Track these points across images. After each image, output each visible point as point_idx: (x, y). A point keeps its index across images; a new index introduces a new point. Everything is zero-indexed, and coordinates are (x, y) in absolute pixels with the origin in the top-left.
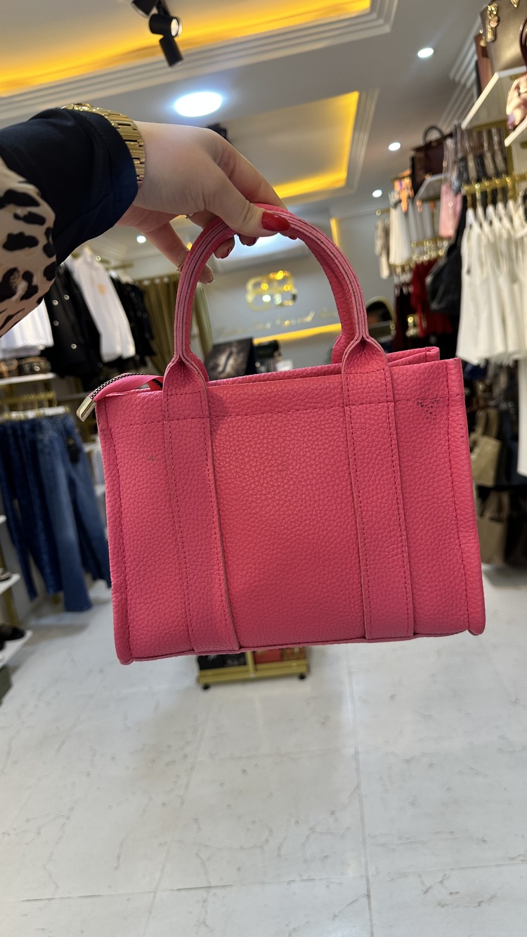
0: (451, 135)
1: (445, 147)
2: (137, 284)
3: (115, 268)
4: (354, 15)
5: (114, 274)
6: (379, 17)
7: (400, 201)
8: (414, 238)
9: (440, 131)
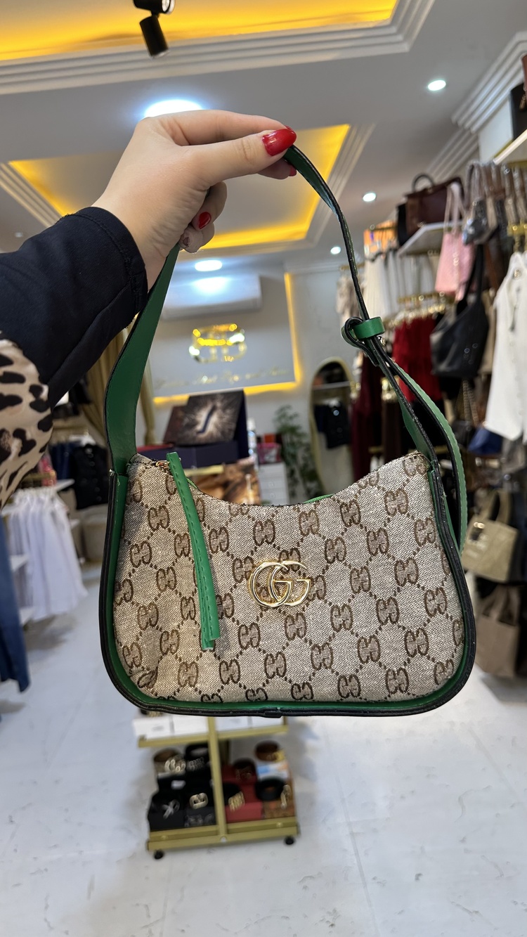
0: (457, 180)
1: (446, 194)
4: (371, 25)
6: (399, 31)
9: (431, 180)
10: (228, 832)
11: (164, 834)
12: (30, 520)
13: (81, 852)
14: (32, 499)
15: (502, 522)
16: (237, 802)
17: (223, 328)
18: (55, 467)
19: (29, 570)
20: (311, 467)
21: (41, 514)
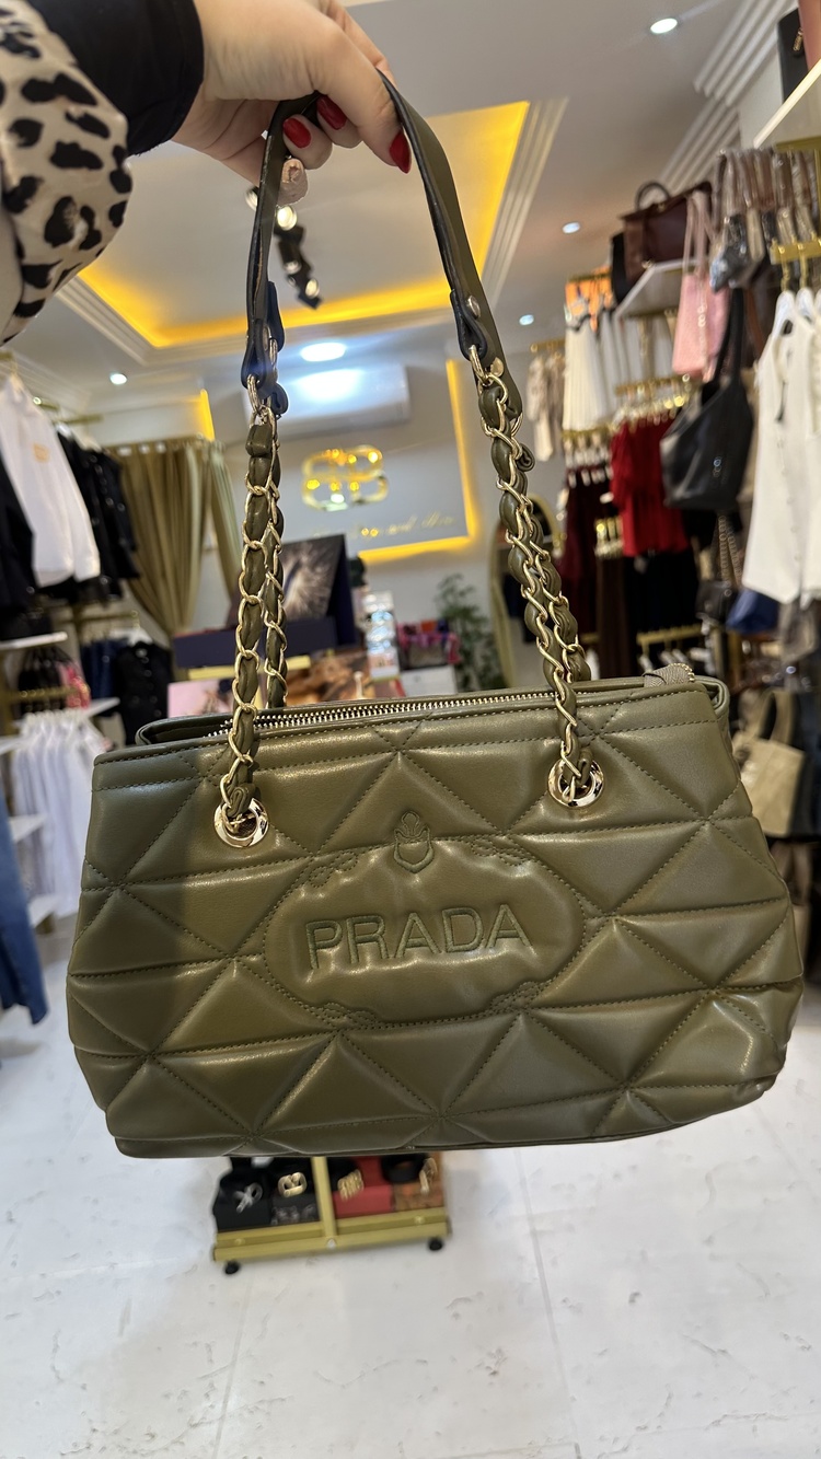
0: (705, 187)
1: (686, 209)
2: (108, 453)
3: (68, 423)
5: (66, 431)
9: (665, 191)
10: (338, 1231)
11: (239, 1236)
12: (45, 761)
13: (113, 1265)
14: (48, 728)
15: (780, 741)
16: (351, 1185)
18: (88, 681)
19: (47, 838)
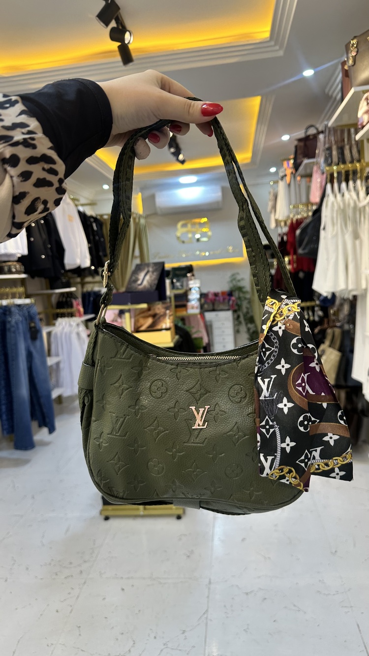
0: (322, 132)
1: (318, 140)
2: (99, 217)
3: (82, 205)
5: (81, 209)
7: (286, 175)
8: (293, 202)
10: (145, 509)
11: (110, 507)
12: (64, 336)
13: (66, 514)
14: (66, 324)
15: (334, 348)
17: (197, 220)
18: (84, 307)
19: (61, 366)
20: (251, 314)
21: (71, 333)
